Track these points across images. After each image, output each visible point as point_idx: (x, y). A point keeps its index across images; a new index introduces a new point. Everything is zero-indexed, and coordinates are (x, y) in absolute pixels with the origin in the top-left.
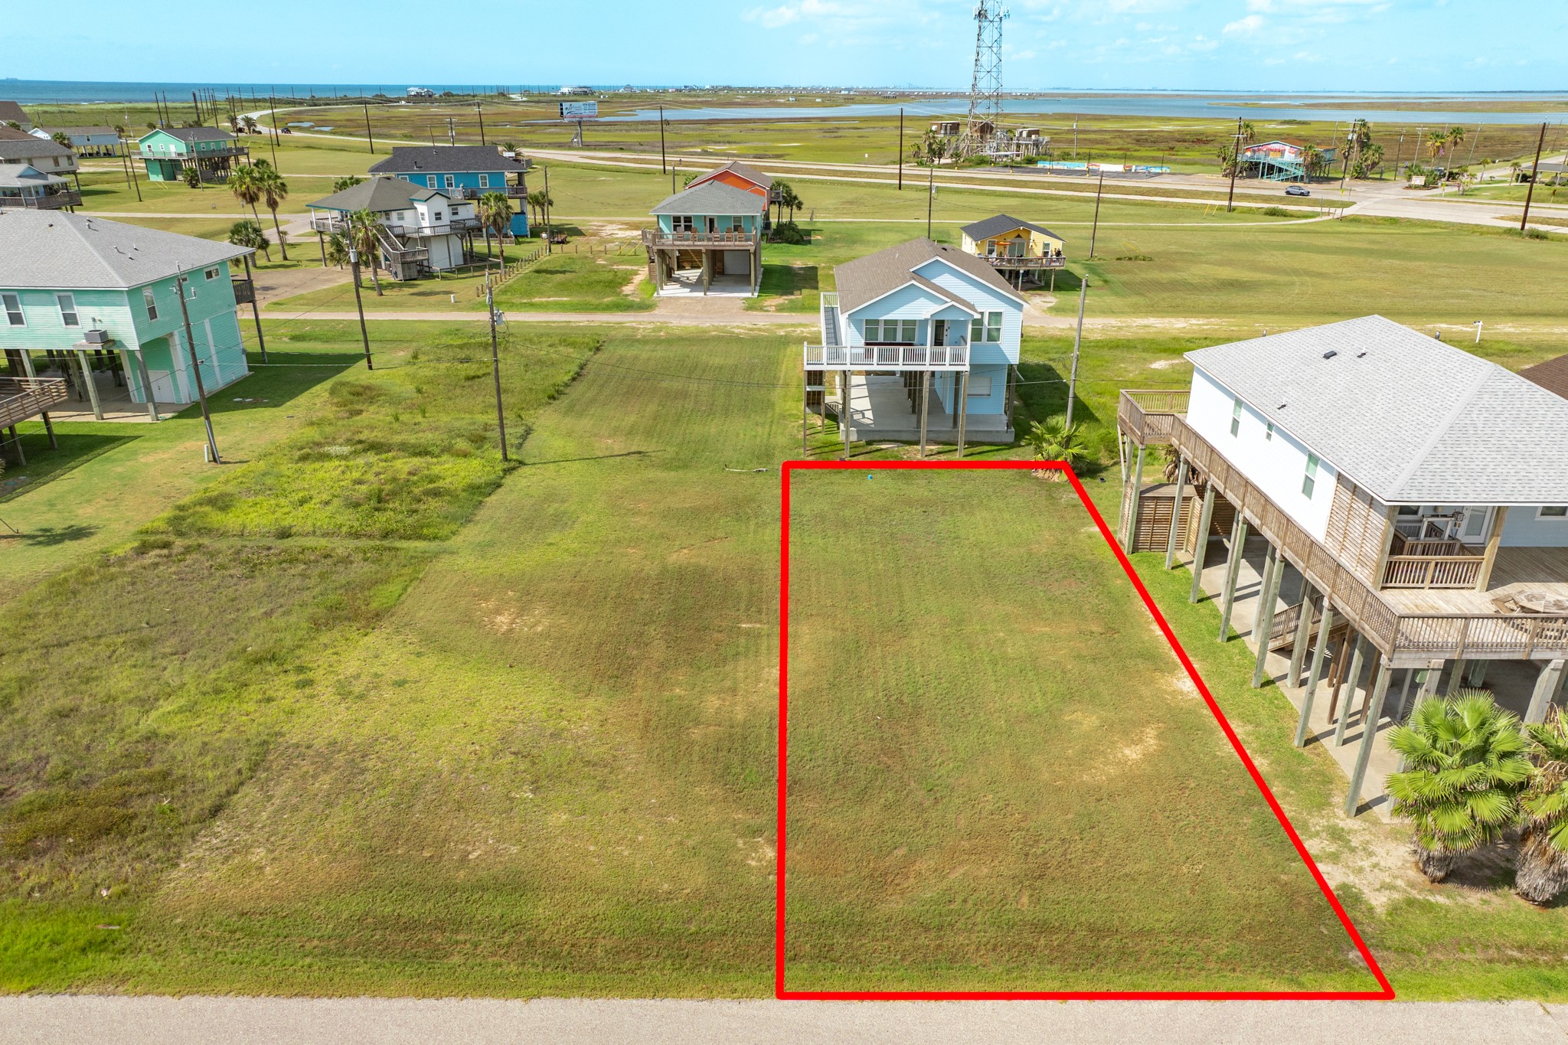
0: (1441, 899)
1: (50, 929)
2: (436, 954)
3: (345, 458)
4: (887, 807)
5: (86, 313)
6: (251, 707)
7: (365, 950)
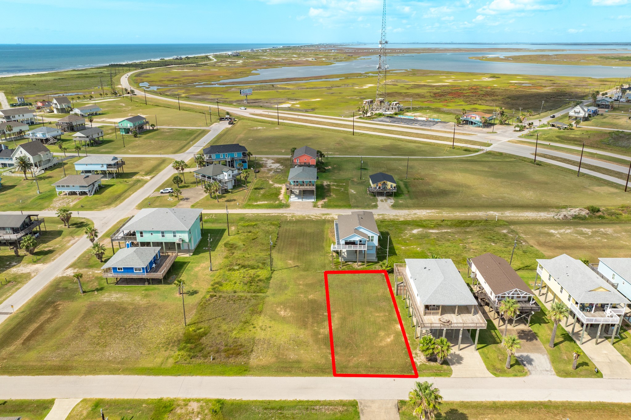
0: (428, 364)
1: (238, 368)
3: (238, 270)
4: (350, 350)
5: (178, 235)
6: (248, 332)
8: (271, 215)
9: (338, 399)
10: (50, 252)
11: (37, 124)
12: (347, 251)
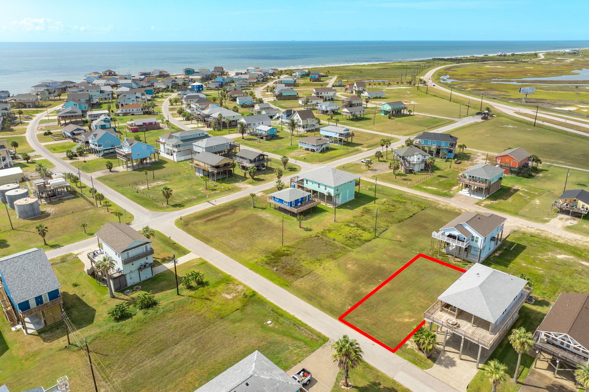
0: (417, 351)
1: (284, 282)
2: (311, 300)
3: (352, 227)
5: (328, 189)
6: (313, 266)
7: (306, 297)
8: (427, 199)
9: (319, 331)
10: (263, 180)
11: (335, 100)
12: (456, 246)
